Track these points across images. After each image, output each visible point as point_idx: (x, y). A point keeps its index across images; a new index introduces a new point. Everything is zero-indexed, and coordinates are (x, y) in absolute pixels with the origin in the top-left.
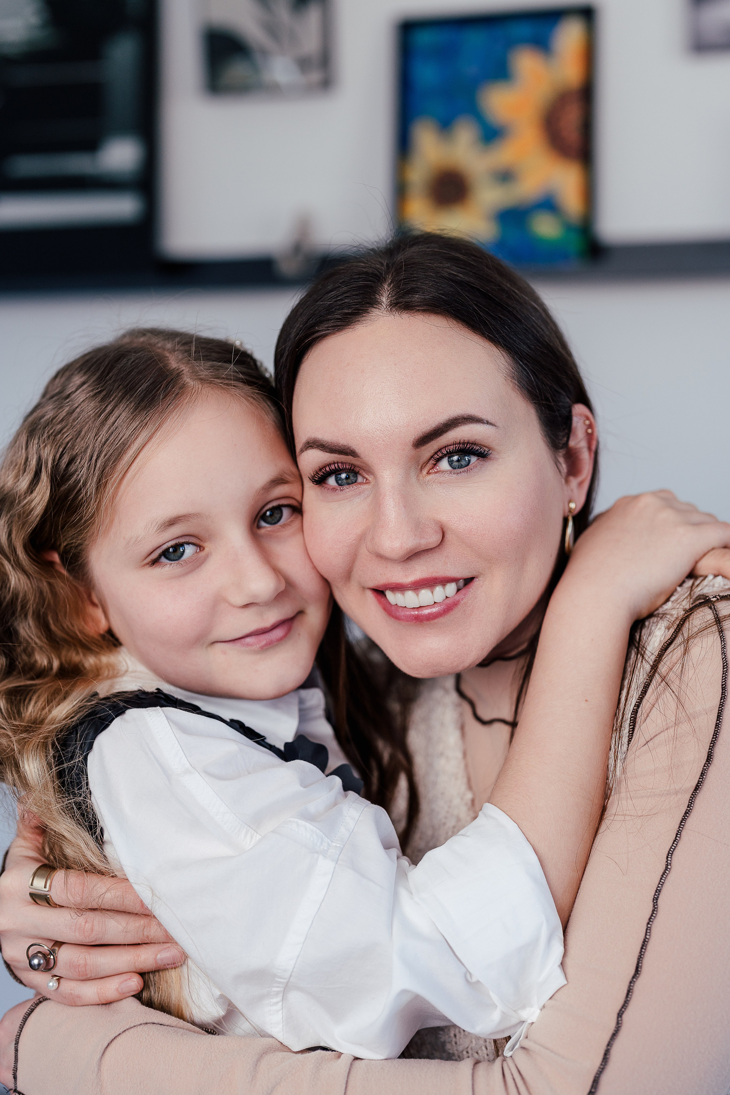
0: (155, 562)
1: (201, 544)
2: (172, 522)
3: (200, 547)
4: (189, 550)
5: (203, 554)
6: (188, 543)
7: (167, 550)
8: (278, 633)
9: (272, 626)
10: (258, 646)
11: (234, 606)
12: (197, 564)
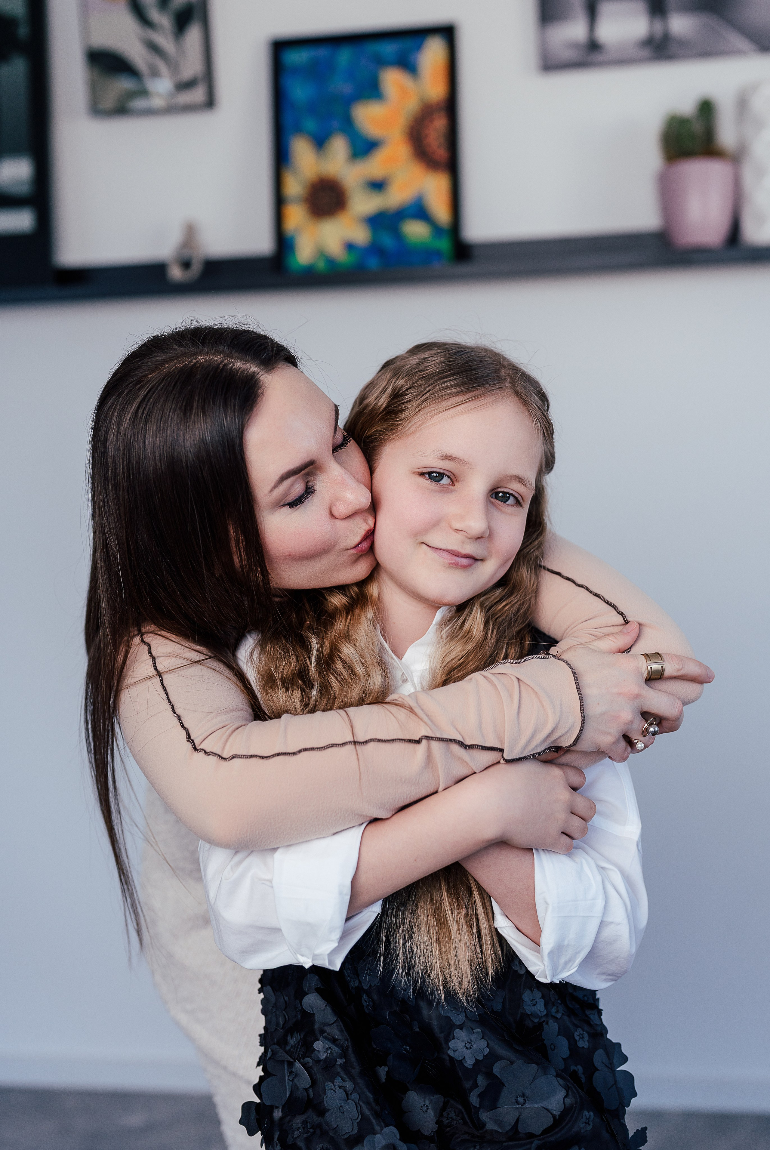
0: (422, 474)
1: (455, 482)
2: (449, 458)
3: (453, 484)
4: (445, 481)
5: (452, 487)
6: (448, 477)
7: (433, 472)
8: (465, 561)
9: (465, 555)
10: (448, 561)
11: (451, 528)
12: (446, 490)
